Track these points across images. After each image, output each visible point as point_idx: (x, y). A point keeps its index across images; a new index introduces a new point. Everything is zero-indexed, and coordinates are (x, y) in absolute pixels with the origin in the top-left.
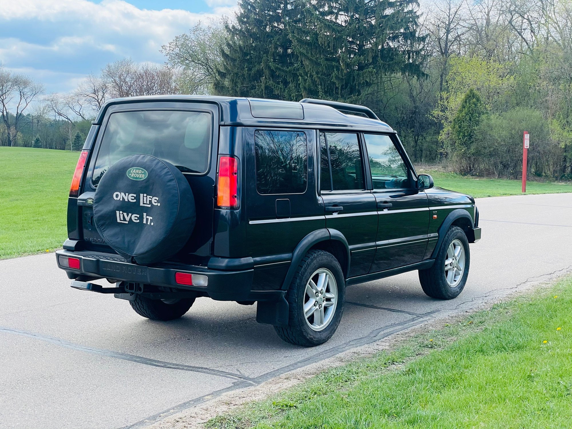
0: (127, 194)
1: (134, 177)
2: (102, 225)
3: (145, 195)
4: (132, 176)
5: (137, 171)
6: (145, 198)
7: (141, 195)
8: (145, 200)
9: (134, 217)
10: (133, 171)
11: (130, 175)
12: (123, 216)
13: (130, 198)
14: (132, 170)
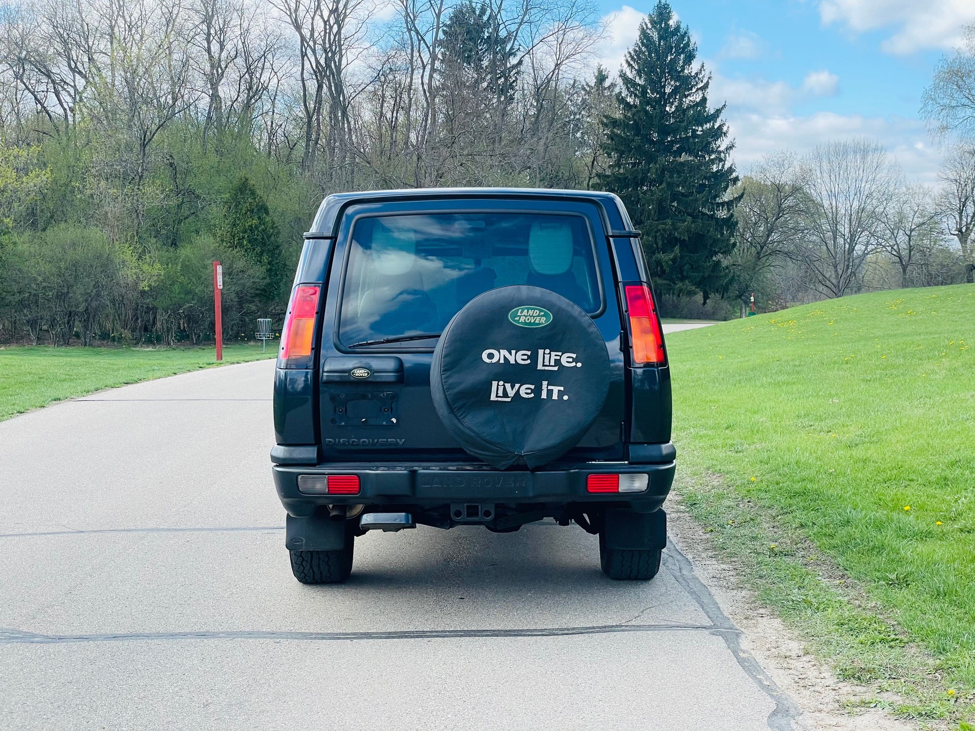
0: (513, 352)
1: (525, 323)
2: (460, 408)
3: (547, 351)
4: (522, 320)
5: (531, 312)
6: (547, 357)
7: (541, 352)
8: (546, 359)
9: (525, 391)
10: (521, 313)
11: (517, 319)
12: (505, 389)
13: (520, 357)
14: (520, 310)
